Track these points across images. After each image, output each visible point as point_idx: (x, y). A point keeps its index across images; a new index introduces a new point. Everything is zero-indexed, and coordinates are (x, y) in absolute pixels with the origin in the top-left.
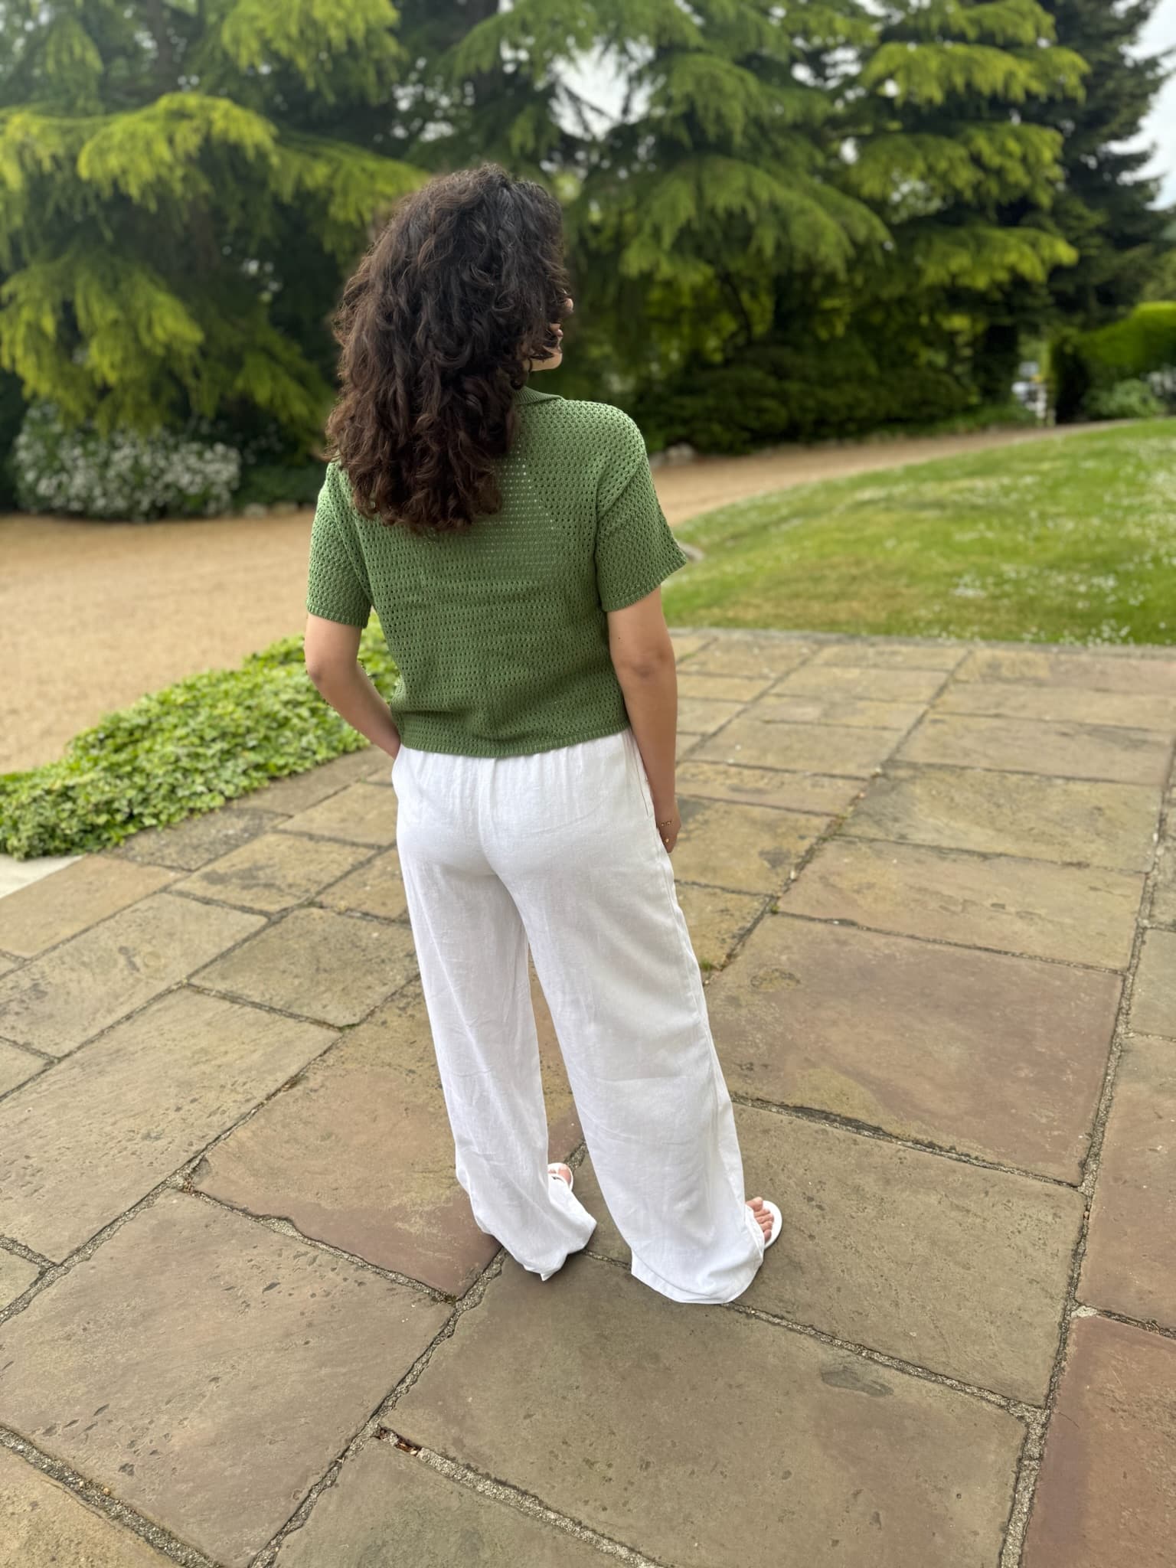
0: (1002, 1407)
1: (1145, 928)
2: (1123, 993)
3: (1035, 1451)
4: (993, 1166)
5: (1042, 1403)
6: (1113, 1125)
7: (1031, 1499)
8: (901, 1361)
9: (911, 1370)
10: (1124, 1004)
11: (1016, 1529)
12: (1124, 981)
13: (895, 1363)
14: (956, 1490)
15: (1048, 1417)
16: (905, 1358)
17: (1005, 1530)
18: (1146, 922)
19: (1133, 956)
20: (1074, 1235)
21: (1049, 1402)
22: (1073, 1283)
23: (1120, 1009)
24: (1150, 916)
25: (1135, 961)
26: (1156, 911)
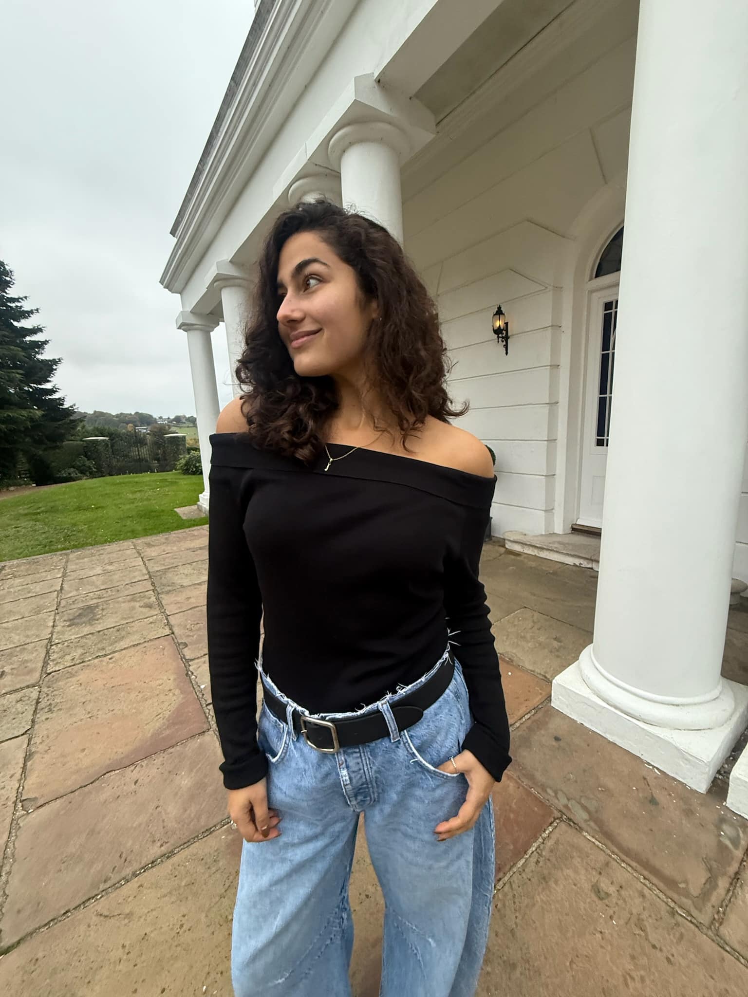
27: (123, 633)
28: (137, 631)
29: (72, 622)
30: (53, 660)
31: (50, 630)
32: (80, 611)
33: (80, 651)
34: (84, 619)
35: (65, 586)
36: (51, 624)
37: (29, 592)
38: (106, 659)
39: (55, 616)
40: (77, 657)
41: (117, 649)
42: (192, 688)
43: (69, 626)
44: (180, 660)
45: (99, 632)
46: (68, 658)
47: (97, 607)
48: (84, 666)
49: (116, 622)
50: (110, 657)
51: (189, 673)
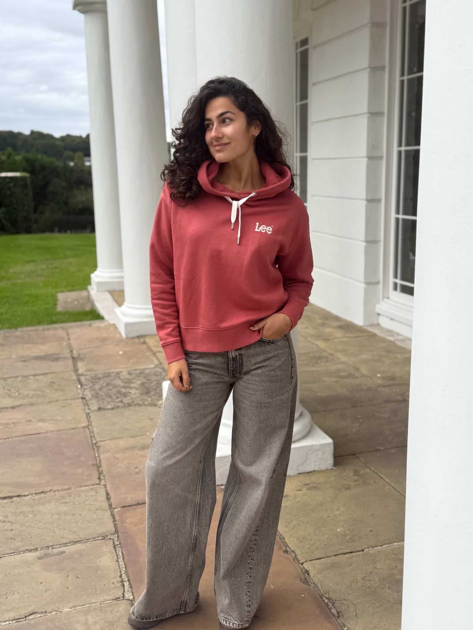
0: (102, 539)
1: (89, 413)
2: (90, 432)
3: (118, 543)
4: (68, 489)
5: (114, 533)
6: (103, 466)
7: (122, 553)
8: (64, 544)
9: (69, 544)
10: (92, 435)
11: (121, 560)
12: (89, 428)
14: (98, 561)
15: (118, 535)
16: (65, 542)
17: (118, 561)
18: (88, 411)
19: (88, 421)
20: (105, 495)
21: (116, 532)
22: (110, 505)
23: (91, 437)
24: (89, 409)
25: (90, 423)
26: (90, 407)
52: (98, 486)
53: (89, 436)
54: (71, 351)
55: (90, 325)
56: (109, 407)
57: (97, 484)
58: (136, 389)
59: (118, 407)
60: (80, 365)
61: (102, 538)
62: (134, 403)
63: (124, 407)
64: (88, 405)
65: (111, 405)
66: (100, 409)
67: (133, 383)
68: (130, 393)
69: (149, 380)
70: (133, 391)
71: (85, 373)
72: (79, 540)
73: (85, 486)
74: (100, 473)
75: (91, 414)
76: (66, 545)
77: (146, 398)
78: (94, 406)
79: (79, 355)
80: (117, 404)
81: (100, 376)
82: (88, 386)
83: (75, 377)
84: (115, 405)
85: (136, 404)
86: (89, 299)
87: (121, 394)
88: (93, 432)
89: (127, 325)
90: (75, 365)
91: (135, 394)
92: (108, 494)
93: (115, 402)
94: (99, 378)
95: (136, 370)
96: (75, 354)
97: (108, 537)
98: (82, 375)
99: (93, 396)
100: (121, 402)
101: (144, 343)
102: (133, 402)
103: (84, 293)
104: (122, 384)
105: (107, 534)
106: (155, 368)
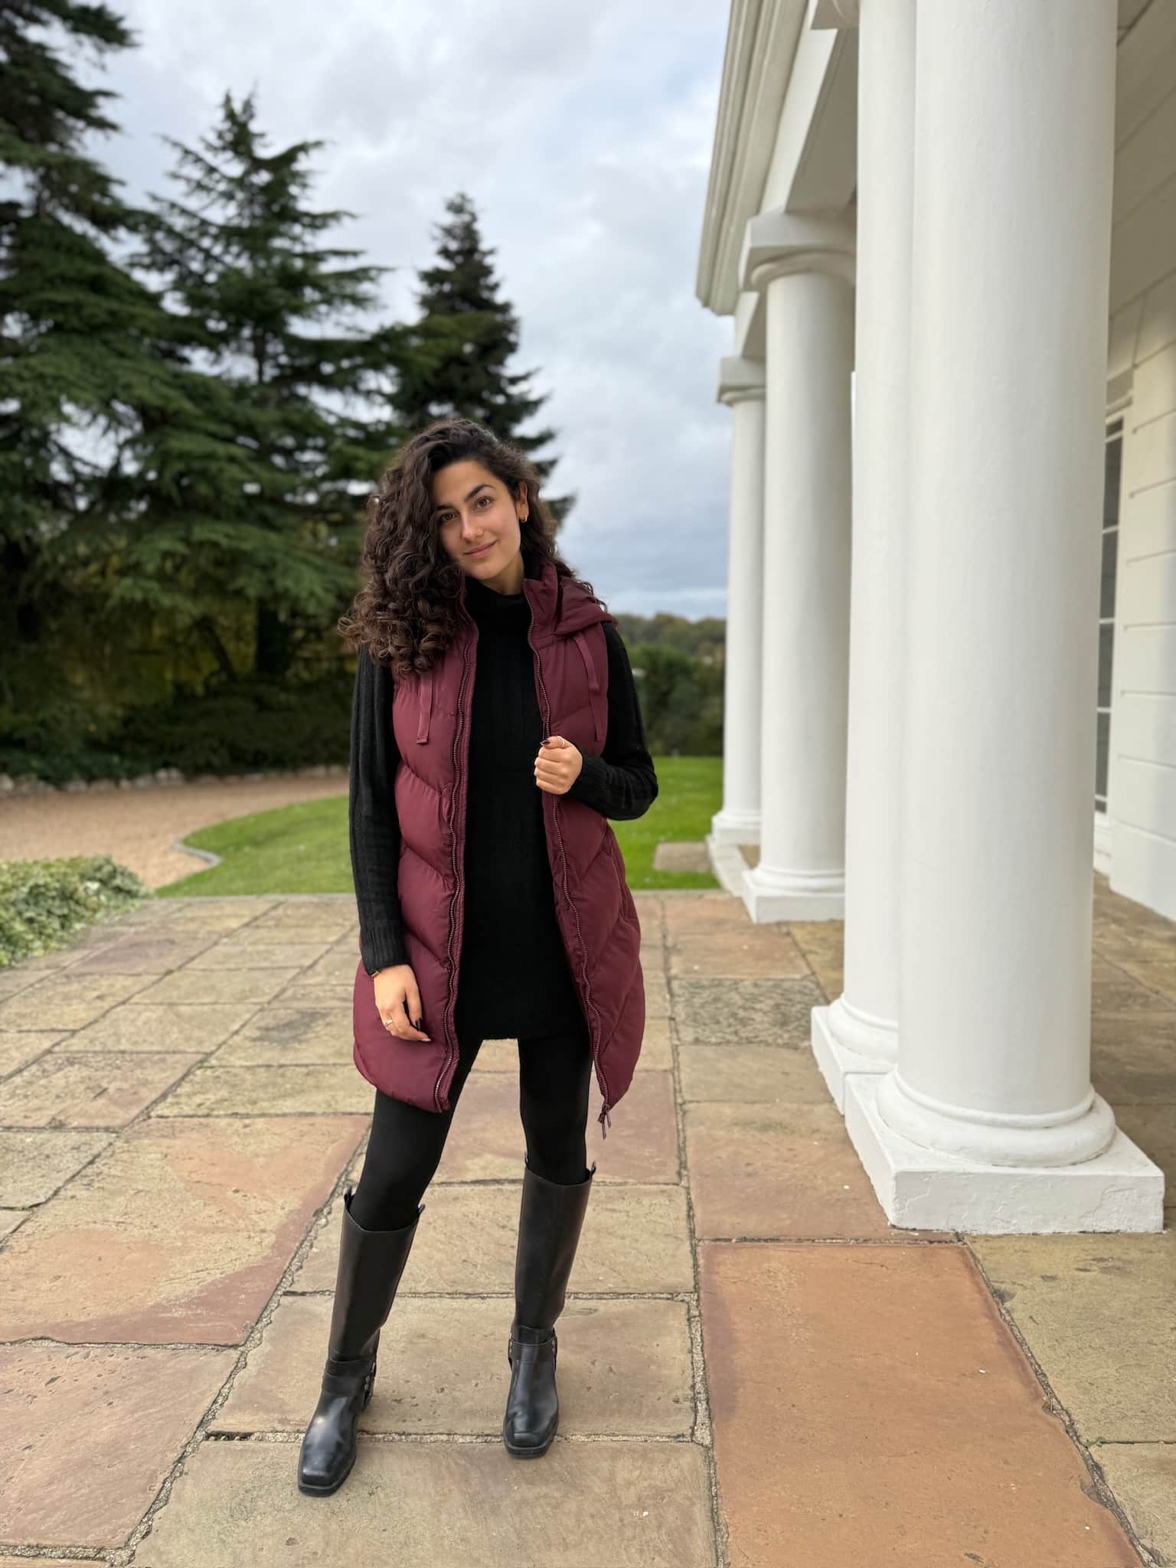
0: (668, 1299)
1: (677, 1046)
2: (674, 1082)
3: (696, 1313)
4: (621, 1184)
5: (692, 1290)
6: (690, 1150)
7: (701, 1335)
8: (598, 1293)
9: (606, 1297)
10: (677, 1087)
11: (697, 1350)
12: (673, 1075)
13: (595, 1296)
14: (655, 1344)
15: (698, 1296)
16: (599, 1291)
17: (691, 1352)
18: (676, 1042)
19: (674, 1062)
20: (685, 1208)
21: (696, 1289)
22: (692, 1232)
23: (675, 1089)
24: (679, 1039)
25: (676, 1064)
26: (682, 1035)
27: (311, 1081)
28: (331, 1087)
29: (265, 1035)
30: (177, 1096)
31: (222, 1038)
32: (296, 1017)
33: (223, 1093)
34: (287, 1034)
35: (322, 962)
36: (235, 1027)
37: (266, 959)
38: (238, 1123)
39: (255, 1014)
40: (208, 1103)
41: (272, 1111)
42: (297, 1244)
43: (255, 1040)
44: (338, 1175)
45: (281, 1066)
46: (198, 1099)
47: (324, 1016)
48: (201, 1124)
49: (322, 1057)
50: (247, 1121)
51: (325, 1211)
52: (676, 1187)
53: (672, 1090)
54: (664, 937)
55: (701, 897)
56: (713, 1040)
57: (674, 1184)
58: (765, 1013)
59: (728, 1042)
60: (676, 961)
61: (669, 1296)
62: (758, 1039)
63: (738, 1043)
64: (677, 1032)
65: (716, 1037)
66: (697, 1041)
67: (761, 1002)
68: (753, 1020)
69: (789, 1000)
70: (758, 1017)
71: (681, 976)
72: (626, 1291)
73: (651, 1184)
74: (683, 1165)
75: (680, 1049)
76: (600, 1296)
77: (780, 1032)
78: (688, 1035)
79: (675, 945)
80: (728, 1037)
81: (705, 983)
82: (682, 999)
83: (663, 981)
84: (724, 1038)
85: (761, 1042)
86: (705, 857)
87: (736, 1019)
88: (680, 1082)
89: (761, 900)
90: (666, 961)
91: (762, 1022)
92: (690, 1208)
93: (724, 1033)
94: (703, 987)
95: (768, 980)
96: (670, 942)
97: (680, 1297)
98: (676, 978)
99: (688, 1016)
100: (736, 1033)
101: (788, 934)
102: (756, 1037)
103: (699, 847)
104: (740, 1002)
105: (679, 1290)
106: (802, 979)
